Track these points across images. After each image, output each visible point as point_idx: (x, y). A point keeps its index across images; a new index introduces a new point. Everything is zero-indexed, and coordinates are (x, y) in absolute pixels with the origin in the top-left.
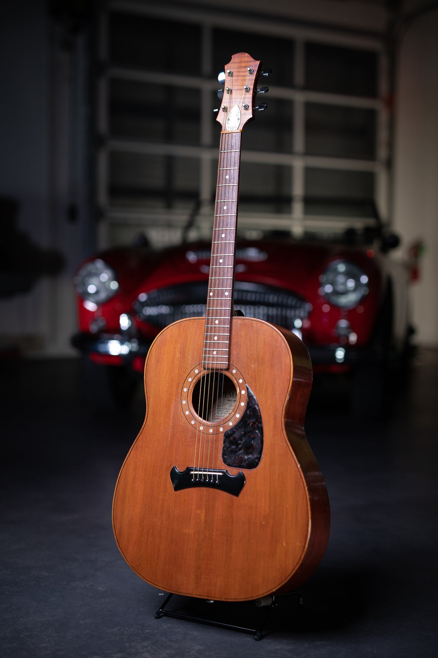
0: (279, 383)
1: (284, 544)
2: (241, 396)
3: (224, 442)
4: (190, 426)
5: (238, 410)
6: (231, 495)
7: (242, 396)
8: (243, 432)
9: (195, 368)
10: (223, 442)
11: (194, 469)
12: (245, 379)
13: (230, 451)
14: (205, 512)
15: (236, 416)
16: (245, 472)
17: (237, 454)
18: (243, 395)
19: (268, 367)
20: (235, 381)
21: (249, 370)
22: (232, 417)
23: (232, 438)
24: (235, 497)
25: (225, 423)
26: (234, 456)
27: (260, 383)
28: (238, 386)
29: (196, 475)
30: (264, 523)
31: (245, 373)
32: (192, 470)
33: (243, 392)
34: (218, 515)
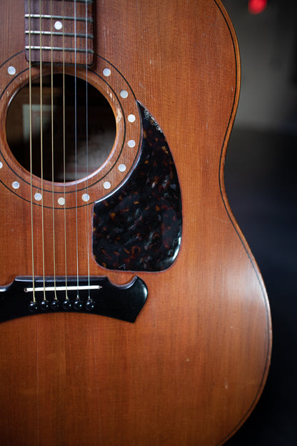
0: (213, 99)
1: (226, 387)
2: (127, 128)
3: (95, 224)
4: (9, 193)
5: (122, 156)
6: (118, 322)
7: (129, 128)
8: (136, 201)
9: (8, 63)
10: (92, 222)
11: (33, 281)
12: (133, 90)
13: (110, 241)
14: (66, 355)
15: (117, 168)
16: (146, 276)
17: (126, 244)
18: (132, 124)
19: (186, 65)
20: (111, 95)
21: (142, 71)
22: (109, 171)
23: (113, 215)
24: (127, 324)
25: (93, 185)
26: (120, 250)
27: (169, 99)
28: (119, 105)
29: (39, 294)
30: (188, 360)
31: (133, 76)
32: (30, 285)
33: (132, 118)
34: (94, 359)
